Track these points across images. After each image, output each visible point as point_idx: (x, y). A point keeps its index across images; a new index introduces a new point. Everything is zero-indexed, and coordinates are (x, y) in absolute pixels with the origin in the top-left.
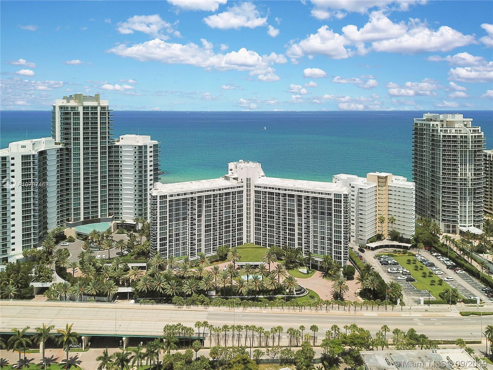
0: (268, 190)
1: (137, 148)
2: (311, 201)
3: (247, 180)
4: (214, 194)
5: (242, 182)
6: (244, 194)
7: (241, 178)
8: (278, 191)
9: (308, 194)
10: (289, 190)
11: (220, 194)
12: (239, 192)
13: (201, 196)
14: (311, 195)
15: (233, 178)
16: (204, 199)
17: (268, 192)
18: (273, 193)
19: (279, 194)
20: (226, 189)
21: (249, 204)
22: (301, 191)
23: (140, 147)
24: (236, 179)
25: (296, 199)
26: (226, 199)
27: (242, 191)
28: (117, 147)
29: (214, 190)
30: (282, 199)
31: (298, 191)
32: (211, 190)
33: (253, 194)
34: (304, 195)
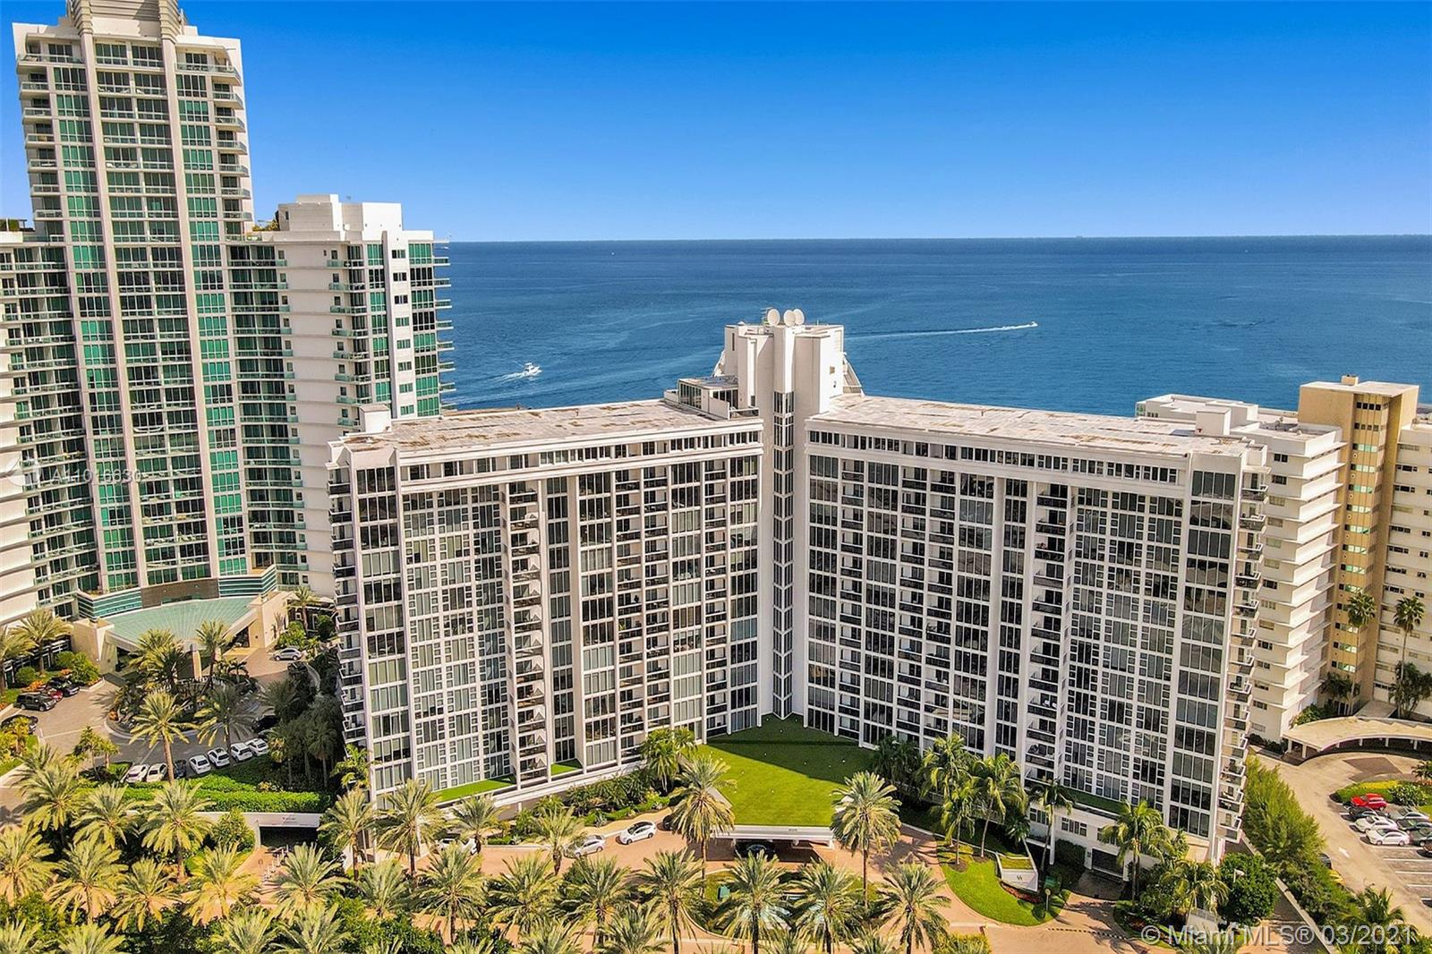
0: (870, 456)
1: (342, 256)
2: (1071, 515)
3: (778, 398)
4: (626, 472)
5: (755, 413)
6: (764, 477)
7: (751, 392)
8: (913, 461)
9: (1059, 472)
10: (967, 453)
11: (650, 472)
12: (737, 465)
13: (564, 479)
14: (1075, 481)
15: (716, 395)
16: (576, 497)
17: (871, 466)
18: (895, 468)
19: (921, 473)
20: (676, 444)
21: (783, 529)
22: (1028, 461)
23: (353, 251)
24: (730, 397)
25: (997, 502)
26: (679, 496)
27: (755, 458)
28: (266, 252)
29: (621, 451)
30: (933, 500)
31: (1010, 458)
32: (605, 451)
33: (804, 477)
34: (1039, 479)
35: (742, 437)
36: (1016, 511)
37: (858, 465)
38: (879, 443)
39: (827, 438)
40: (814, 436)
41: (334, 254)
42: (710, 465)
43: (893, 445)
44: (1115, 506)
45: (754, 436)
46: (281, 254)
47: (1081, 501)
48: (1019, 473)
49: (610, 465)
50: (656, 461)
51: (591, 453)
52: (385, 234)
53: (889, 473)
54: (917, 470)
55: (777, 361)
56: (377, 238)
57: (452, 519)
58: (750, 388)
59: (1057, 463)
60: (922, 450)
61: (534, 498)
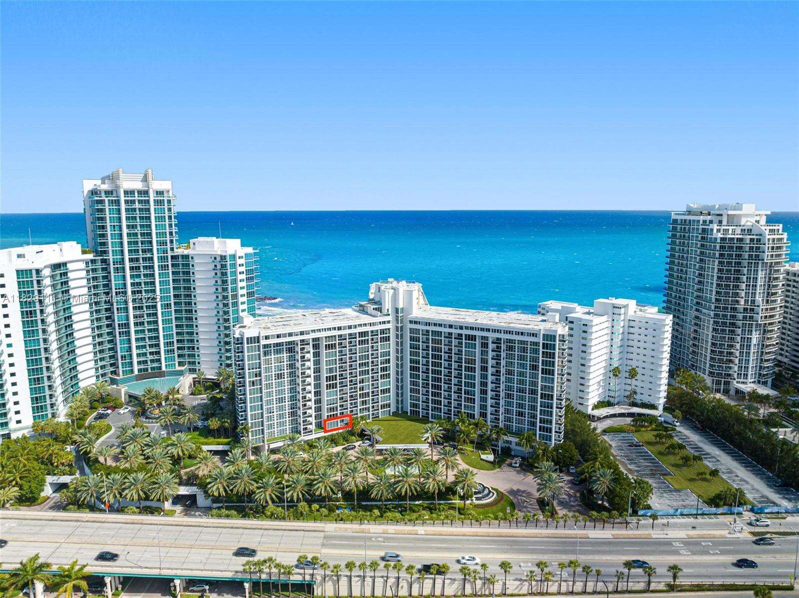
0: (432, 328)
1: (218, 259)
2: (503, 346)
3: (397, 310)
4: (341, 335)
5: (389, 315)
6: (392, 335)
7: (387, 308)
8: (448, 330)
9: (499, 334)
10: (467, 328)
11: (350, 335)
12: (383, 331)
13: (319, 338)
14: (504, 336)
15: (374, 309)
16: (324, 343)
17: (432, 331)
18: (441, 332)
19: (450, 334)
20: (360, 325)
21: (400, 351)
22: (488, 330)
23: (223, 258)
24: (380, 310)
25: (478, 343)
26: (361, 342)
27: (389, 329)
28: (186, 257)
29: (340, 328)
30: (454, 342)
31: (482, 330)
32: (335, 329)
33: (408, 335)
34: (492, 336)
35: (384, 323)
36: (485, 345)
37: (428, 331)
38: (435, 325)
39: (416, 322)
40: (411, 322)
41: (215, 258)
42: (372, 332)
43: (440, 325)
44: (518, 344)
45: (389, 322)
46: (192, 258)
47: (507, 342)
48: (485, 334)
49: (337, 333)
50: (353, 331)
51: (329, 329)
52: (236, 251)
53: (439, 334)
54: (449, 333)
55: (397, 297)
56: (232, 252)
57: (278, 352)
58: (387, 305)
59: (499, 331)
60: (451, 326)
61: (309, 344)
